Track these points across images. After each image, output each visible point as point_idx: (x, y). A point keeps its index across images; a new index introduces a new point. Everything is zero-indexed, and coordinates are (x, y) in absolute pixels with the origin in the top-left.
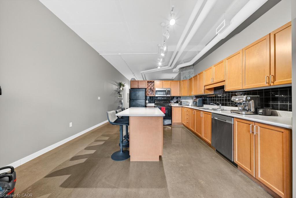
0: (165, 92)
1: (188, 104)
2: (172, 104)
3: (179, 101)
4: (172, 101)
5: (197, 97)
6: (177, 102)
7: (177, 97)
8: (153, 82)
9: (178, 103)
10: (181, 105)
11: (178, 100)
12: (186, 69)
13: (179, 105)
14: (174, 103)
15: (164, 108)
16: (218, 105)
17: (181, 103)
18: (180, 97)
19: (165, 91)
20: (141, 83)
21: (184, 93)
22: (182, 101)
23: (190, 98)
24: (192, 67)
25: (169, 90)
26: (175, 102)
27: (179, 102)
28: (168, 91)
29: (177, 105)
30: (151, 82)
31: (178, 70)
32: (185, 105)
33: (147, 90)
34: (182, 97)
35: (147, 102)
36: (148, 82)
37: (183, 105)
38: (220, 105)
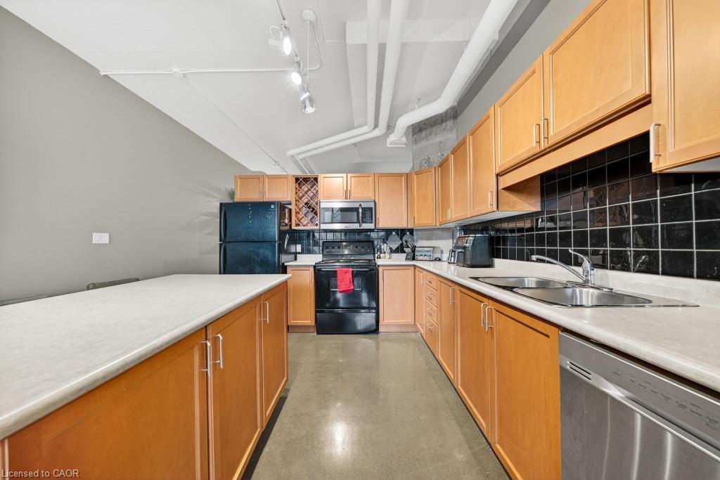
0: (355, 213)
1: (438, 255)
2: (382, 255)
4: (384, 247)
5: (467, 229)
6: (400, 250)
7: (401, 232)
8: (316, 179)
9: (404, 252)
10: (414, 259)
12: (430, 134)
13: (407, 259)
14: (392, 251)
15: (346, 272)
17: (414, 251)
18: (411, 231)
19: (356, 210)
21: (424, 218)
22: (420, 243)
23: (445, 234)
26: (394, 247)
27: (406, 249)
28: (364, 209)
29: (400, 259)
30: (306, 180)
31: (404, 140)
32: (428, 259)
33: (293, 207)
34: (417, 230)
35: (299, 248)
36: (297, 180)
37: (421, 258)
38: (587, 264)
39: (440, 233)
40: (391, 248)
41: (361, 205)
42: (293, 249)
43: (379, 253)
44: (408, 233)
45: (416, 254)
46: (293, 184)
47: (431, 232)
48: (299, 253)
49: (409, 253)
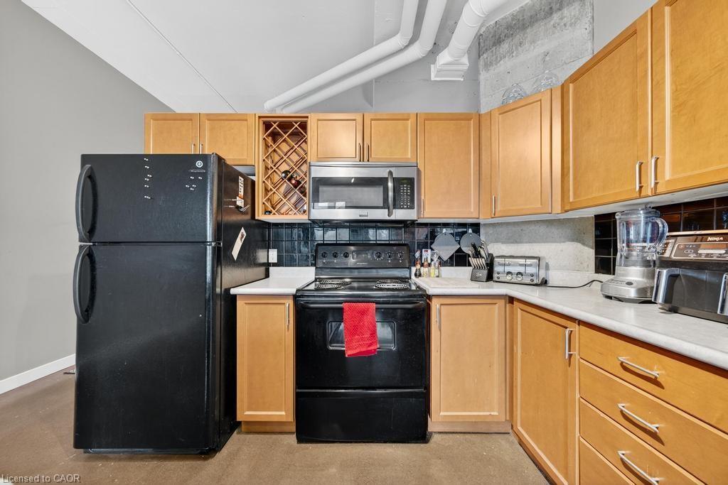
0: (380, 190)
2: (424, 270)
3: (477, 255)
4: (427, 254)
6: (459, 259)
8: (304, 126)
9: (468, 265)
10: (490, 277)
11: (468, 250)
13: (474, 278)
14: (443, 263)
17: (490, 266)
18: (476, 227)
19: (381, 182)
20: (212, 129)
22: (495, 249)
23: (555, 231)
25: (410, 173)
26: (446, 256)
27: (473, 261)
28: (398, 181)
30: (285, 126)
32: (527, 280)
33: (259, 179)
34: (488, 225)
35: (273, 255)
36: (267, 126)
37: (509, 278)
39: (542, 229)
40: (440, 258)
41: (391, 173)
42: (261, 256)
43: (418, 266)
44: (470, 231)
45: (497, 269)
46: (259, 135)
48: (274, 265)
49: (479, 267)
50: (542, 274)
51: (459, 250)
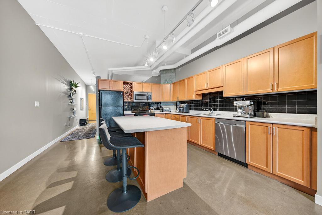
0: (146, 96)
2: (152, 111)
3: (161, 108)
4: (152, 108)
5: (182, 103)
6: (158, 109)
7: (157, 103)
8: (131, 83)
10: (163, 112)
11: (159, 107)
12: (167, 73)
13: (160, 112)
14: (155, 109)
16: (210, 110)
17: (163, 109)
18: (160, 103)
22: (163, 107)
23: (172, 104)
24: (173, 71)
25: (151, 94)
27: (160, 109)
29: (158, 112)
30: (127, 83)
31: (158, 73)
32: (168, 111)
34: (162, 102)
36: (124, 83)
37: (166, 111)
38: (212, 110)
39: (170, 103)
41: (148, 94)
45: (164, 110)
47: (167, 103)
49: (161, 110)
50: (170, 110)
51: (158, 107)
